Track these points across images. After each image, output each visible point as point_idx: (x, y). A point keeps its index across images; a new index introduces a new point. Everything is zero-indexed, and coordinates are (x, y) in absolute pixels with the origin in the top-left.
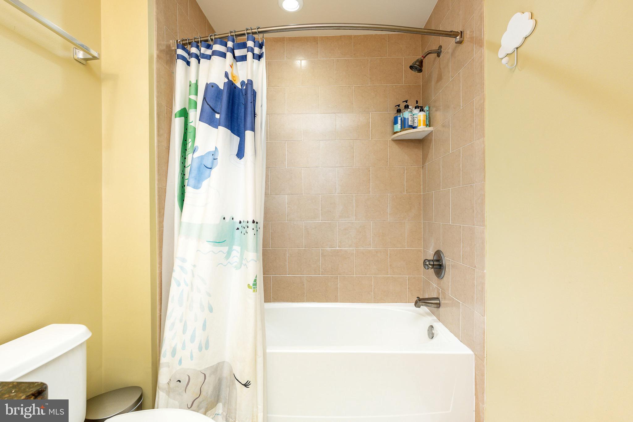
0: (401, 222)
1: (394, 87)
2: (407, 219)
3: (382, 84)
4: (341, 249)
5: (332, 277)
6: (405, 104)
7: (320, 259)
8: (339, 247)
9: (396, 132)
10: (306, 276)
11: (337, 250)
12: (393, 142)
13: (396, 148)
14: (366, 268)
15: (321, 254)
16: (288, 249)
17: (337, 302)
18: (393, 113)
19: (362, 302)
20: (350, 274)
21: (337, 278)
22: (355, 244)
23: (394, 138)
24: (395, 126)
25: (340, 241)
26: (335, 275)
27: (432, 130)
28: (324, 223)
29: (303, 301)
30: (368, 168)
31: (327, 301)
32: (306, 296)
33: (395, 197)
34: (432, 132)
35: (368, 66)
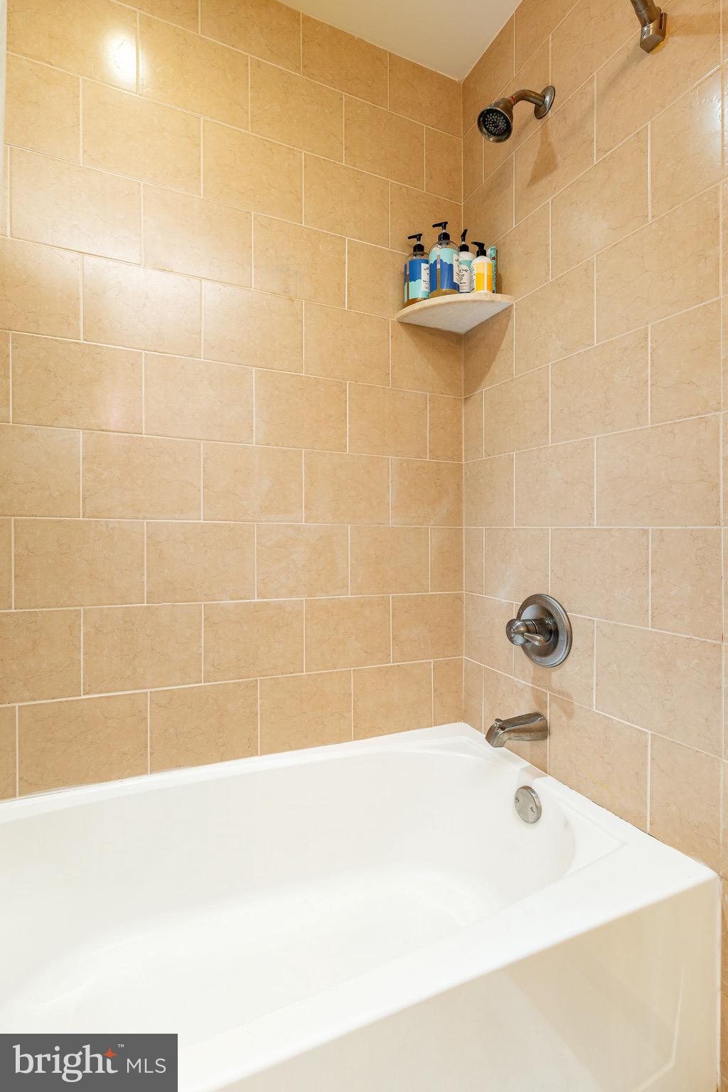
0: (418, 528)
1: (404, 190)
2: (432, 522)
3: (375, 173)
4: (265, 602)
5: (239, 684)
6: (440, 230)
7: (200, 634)
8: (260, 595)
9: (414, 301)
10: (152, 690)
11: (255, 604)
12: (400, 329)
13: (407, 343)
14: (334, 650)
15: (205, 619)
16: (84, 610)
17: (252, 755)
18: (402, 255)
19: (324, 743)
20: (292, 671)
21: (255, 687)
22: (305, 585)
23: (404, 317)
24: (411, 284)
25: (263, 580)
26: (249, 677)
27: (511, 303)
28: (216, 525)
29: (144, 772)
30: (341, 383)
31: (223, 758)
32: (151, 754)
33: (404, 465)
34: (509, 307)
35: (342, 113)
